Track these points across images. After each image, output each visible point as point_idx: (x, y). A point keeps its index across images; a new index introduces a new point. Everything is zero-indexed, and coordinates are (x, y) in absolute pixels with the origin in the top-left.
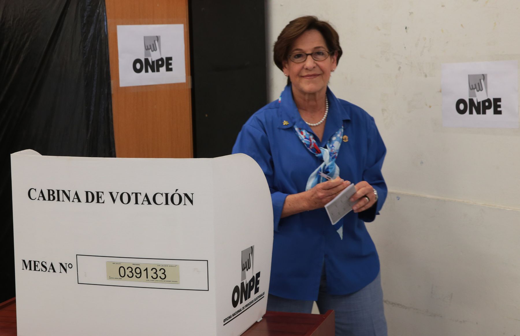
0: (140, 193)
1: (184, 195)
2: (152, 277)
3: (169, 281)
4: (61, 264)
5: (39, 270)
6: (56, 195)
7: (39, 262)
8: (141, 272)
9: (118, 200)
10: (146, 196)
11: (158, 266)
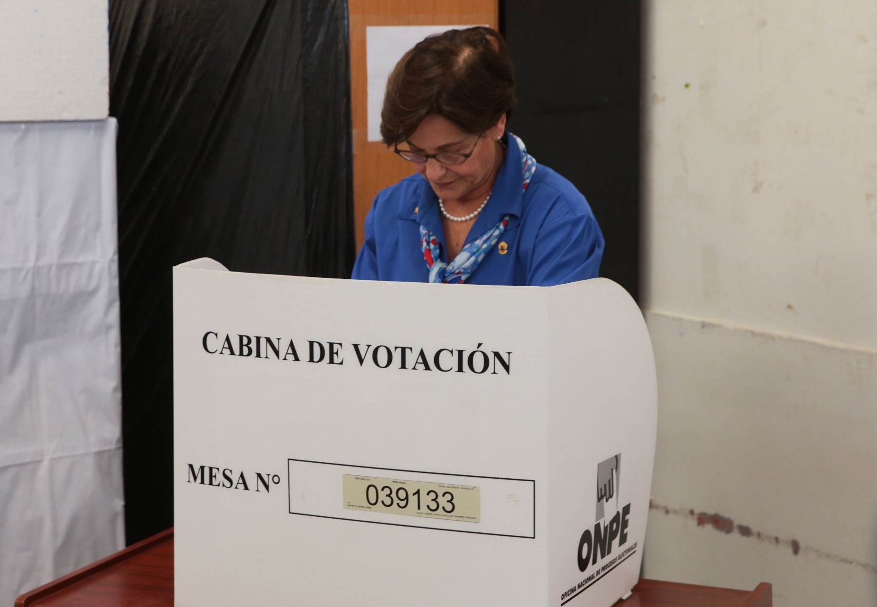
0: (411, 349)
1: (493, 354)
2: (428, 506)
3: (461, 517)
4: (259, 475)
5: (219, 485)
6: (253, 346)
7: (218, 469)
8: (407, 498)
9: (369, 359)
10: (422, 354)
11: (440, 486)
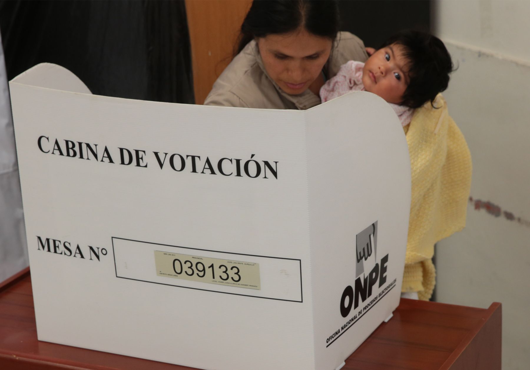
0: (199, 157)
1: (263, 163)
2: (220, 277)
3: (246, 285)
4: (91, 248)
5: (61, 253)
6: (77, 149)
8: (204, 270)
9: (167, 163)
10: (208, 161)
11: (228, 262)
